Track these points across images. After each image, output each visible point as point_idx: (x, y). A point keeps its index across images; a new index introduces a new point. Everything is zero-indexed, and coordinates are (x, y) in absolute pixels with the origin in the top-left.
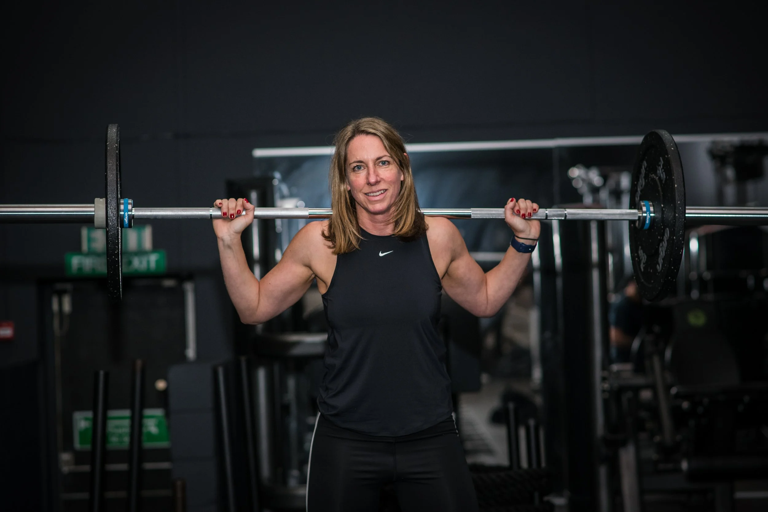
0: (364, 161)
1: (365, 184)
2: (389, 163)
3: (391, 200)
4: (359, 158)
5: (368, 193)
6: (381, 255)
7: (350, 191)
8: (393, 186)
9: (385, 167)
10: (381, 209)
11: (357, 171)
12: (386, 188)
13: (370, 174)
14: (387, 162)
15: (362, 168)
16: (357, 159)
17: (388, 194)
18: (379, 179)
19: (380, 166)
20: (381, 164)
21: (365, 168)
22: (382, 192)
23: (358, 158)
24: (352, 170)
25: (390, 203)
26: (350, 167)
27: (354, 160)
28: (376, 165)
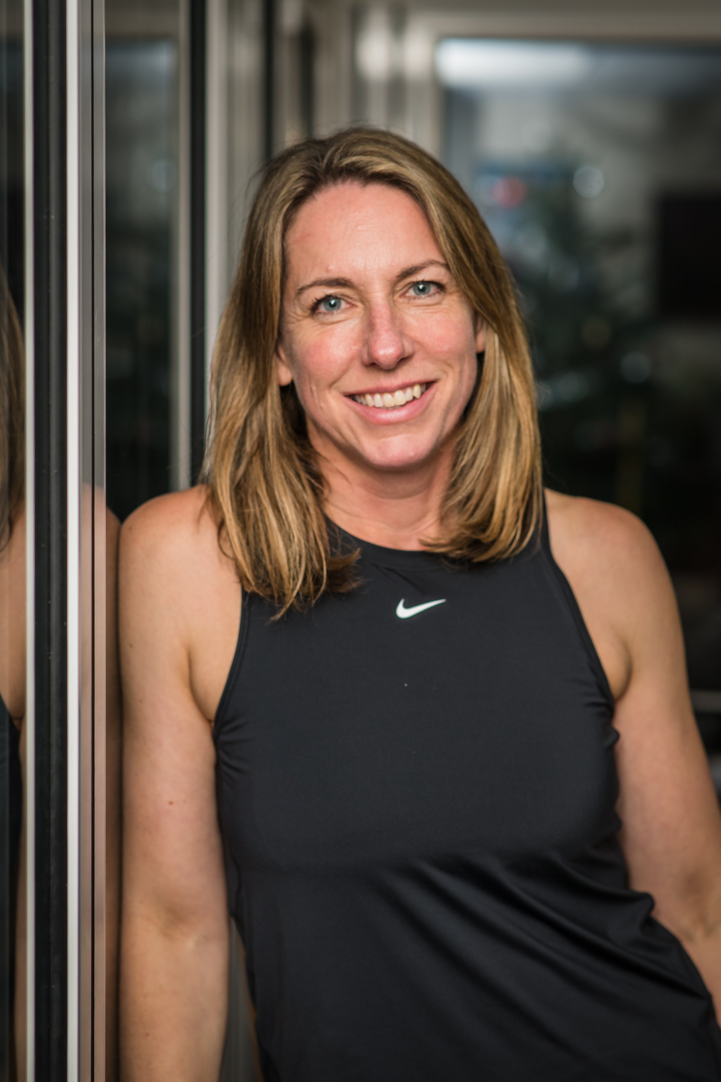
0: (354, 280)
1: (351, 360)
2: (440, 287)
3: (445, 419)
4: (335, 271)
5: (362, 394)
6: (403, 612)
7: (292, 384)
8: (457, 369)
9: (429, 301)
10: (412, 454)
11: (325, 314)
12: (431, 377)
13: (378, 326)
14: (433, 289)
15: (343, 305)
16: (328, 271)
17: (438, 396)
18: (409, 348)
19: (409, 298)
20: (412, 293)
21: (353, 306)
22: (417, 391)
23: (331, 267)
24: (309, 312)
25: (442, 431)
26: (299, 300)
27: (317, 274)
28: (396, 297)
